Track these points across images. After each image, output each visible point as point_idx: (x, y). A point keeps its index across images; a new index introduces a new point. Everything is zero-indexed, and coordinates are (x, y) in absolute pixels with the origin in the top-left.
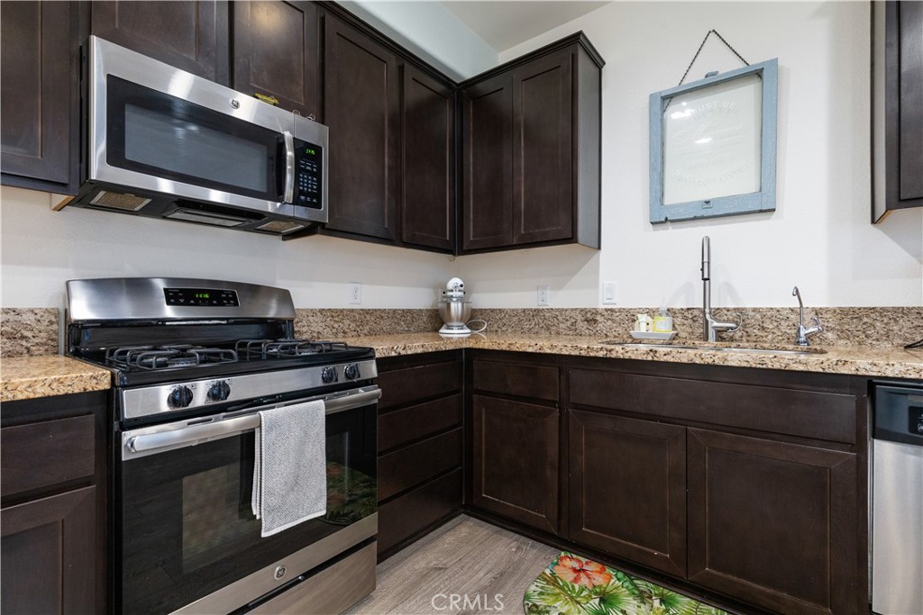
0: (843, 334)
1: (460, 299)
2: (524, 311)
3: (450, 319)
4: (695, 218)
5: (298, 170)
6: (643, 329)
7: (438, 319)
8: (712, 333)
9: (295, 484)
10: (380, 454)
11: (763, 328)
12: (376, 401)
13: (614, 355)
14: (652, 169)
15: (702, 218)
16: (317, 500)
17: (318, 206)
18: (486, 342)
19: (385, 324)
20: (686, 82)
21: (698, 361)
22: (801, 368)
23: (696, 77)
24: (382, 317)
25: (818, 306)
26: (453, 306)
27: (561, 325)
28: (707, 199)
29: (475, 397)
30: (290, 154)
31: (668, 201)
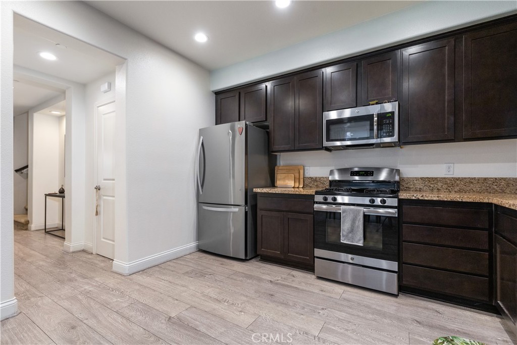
10: (405, 241)
17: (392, 135)
30: (375, 117)
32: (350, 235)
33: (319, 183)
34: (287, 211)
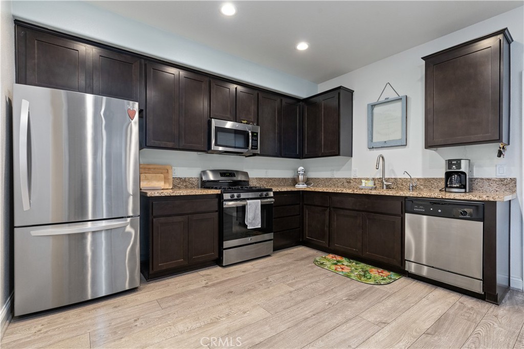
0: (425, 186)
1: (302, 174)
2: (326, 179)
3: (299, 182)
4: (382, 147)
5: (252, 140)
6: (363, 185)
7: (295, 181)
8: (385, 186)
9: (254, 218)
10: (274, 218)
11: (402, 185)
12: (273, 203)
13: (343, 192)
14: (368, 130)
15: (384, 147)
16: (259, 224)
17: (257, 149)
18: (311, 188)
19: (276, 183)
20: (380, 100)
21: (364, 193)
22: (388, 194)
23: (382, 99)
24: (275, 181)
25: (418, 177)
26: (300, 177)
27: (339, 184)
28: (385, 140)
29: (304, 206)
30: (250, 134)
31: (374, 141)
32: (253, 221)
33: (188, 183)
34: (191, 214)
